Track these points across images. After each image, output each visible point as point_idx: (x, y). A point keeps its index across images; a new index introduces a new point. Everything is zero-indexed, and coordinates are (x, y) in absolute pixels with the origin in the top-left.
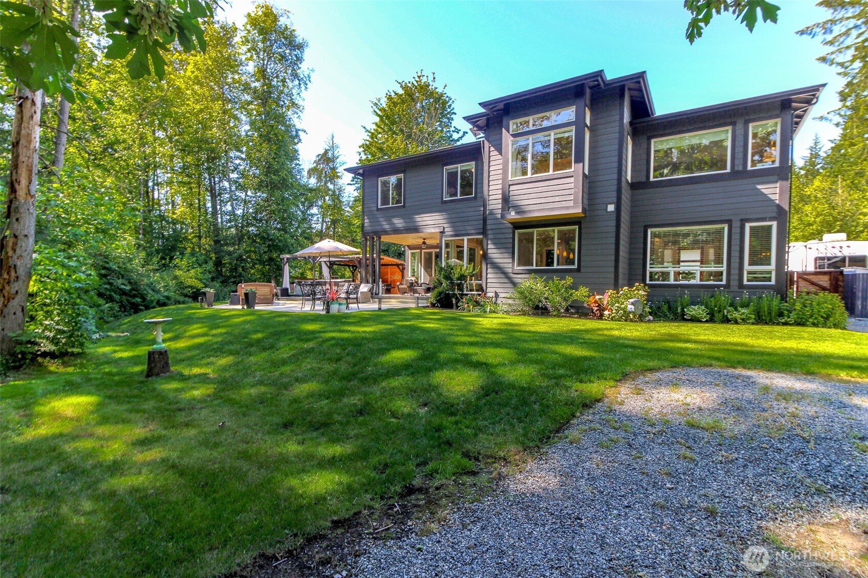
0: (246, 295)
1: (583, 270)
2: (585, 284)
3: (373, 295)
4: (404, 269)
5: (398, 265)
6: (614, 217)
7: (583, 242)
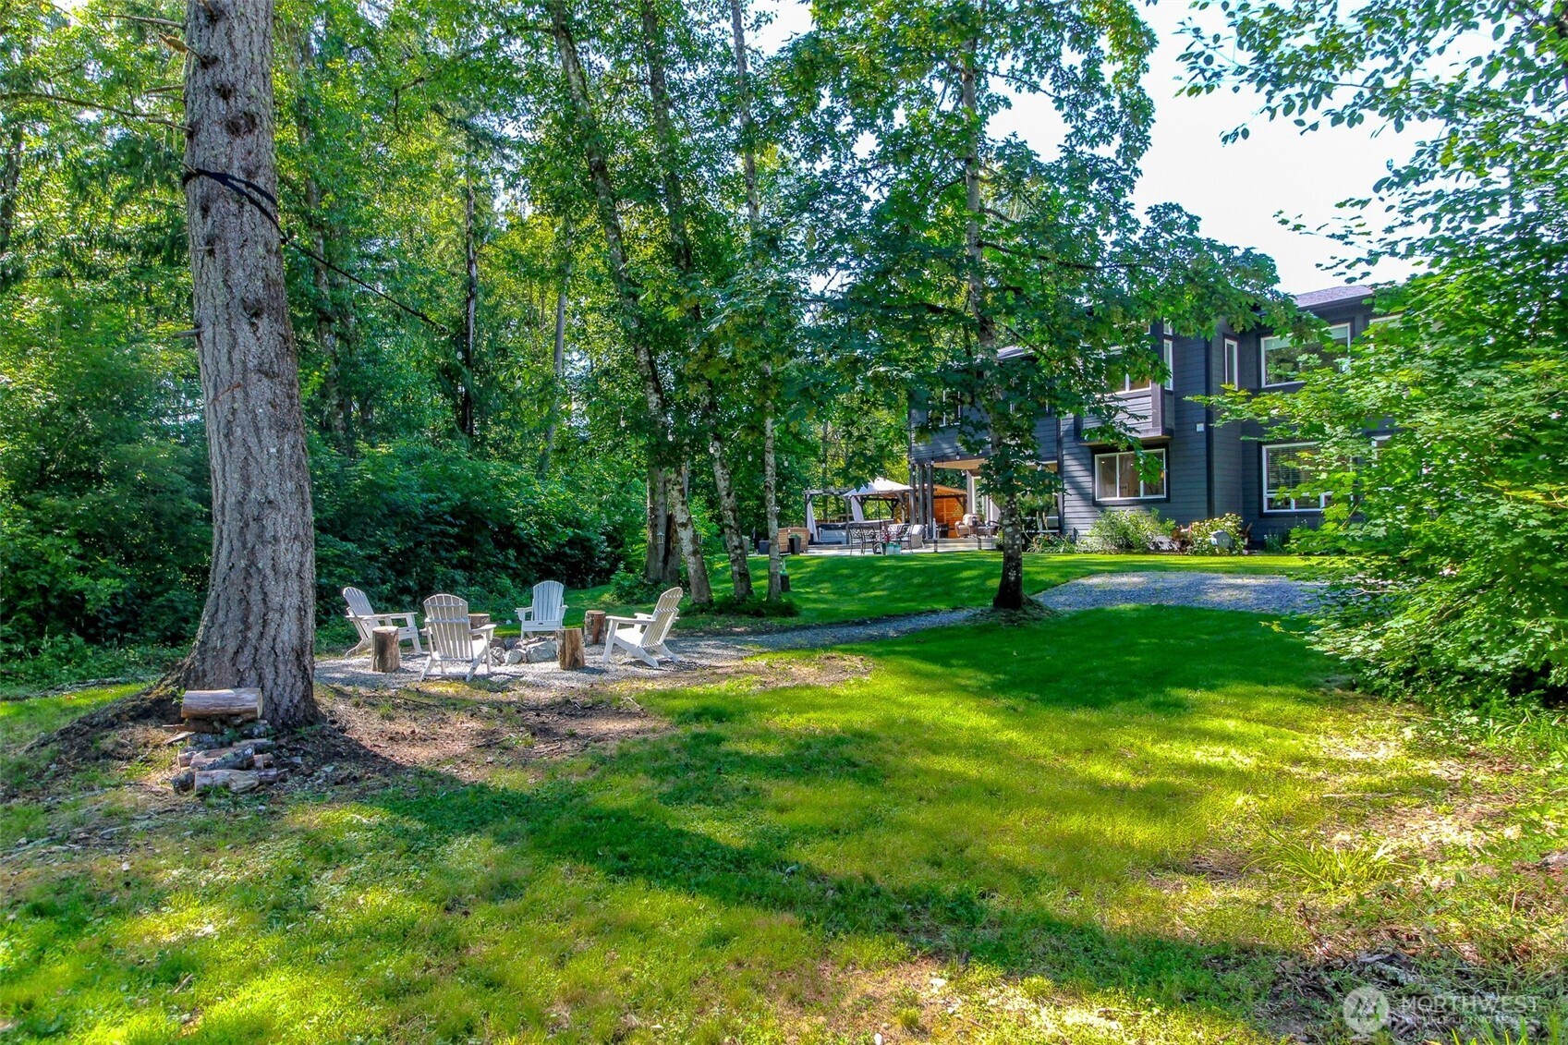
0: (791, 541)
1: (1173, 500)
2: (1172, 518)
3: (926, 538)
4: (965, 501)
5: (957, 497)
6: (1204, 438)
7: (1172, 467)
